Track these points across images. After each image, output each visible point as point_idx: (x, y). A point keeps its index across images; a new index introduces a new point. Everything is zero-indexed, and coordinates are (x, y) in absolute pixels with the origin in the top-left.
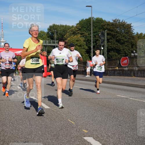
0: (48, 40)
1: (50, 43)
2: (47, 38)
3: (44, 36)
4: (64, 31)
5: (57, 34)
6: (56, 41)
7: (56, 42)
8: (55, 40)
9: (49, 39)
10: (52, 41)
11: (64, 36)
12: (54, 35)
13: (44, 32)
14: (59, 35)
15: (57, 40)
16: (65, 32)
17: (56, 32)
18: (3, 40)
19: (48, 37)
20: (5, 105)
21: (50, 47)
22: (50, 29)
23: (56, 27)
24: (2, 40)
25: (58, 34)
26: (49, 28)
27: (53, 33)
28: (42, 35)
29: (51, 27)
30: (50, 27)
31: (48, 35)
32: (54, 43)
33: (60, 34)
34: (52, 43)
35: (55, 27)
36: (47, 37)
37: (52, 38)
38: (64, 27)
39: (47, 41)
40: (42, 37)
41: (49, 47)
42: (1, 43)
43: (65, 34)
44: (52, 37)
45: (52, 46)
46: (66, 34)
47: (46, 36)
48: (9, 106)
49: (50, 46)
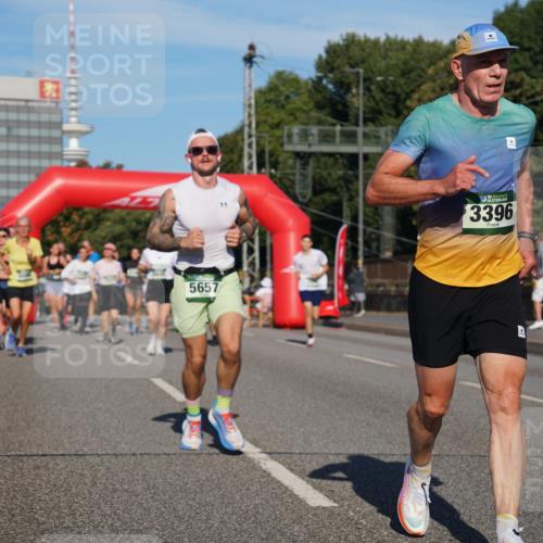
0: (319, 122)
1: (326, 138)
2: (314, 114)
3: (298, 102)
4: (405, 73)
5: (368, 89)
6: (360, 130)
7: (360, 135)
8: (357, 125)
9: (322, 115)
10: (338, 128)
11: (408, 103)
12: (349, 97)
13: (296, 81)
14: (379, 95)
15: (366, 121)
16: (413, 75)
17: (365, 80)
18: (79, 122)
19: (319, 106)
20: (94, 484)
21: (331, 161)
22: (327, 62)
23: (363, 50)
24: (68, 122)
25: (373, 87)
26: (324, 55)
27: (344, 86)
28: (287, 97)
29: (335, 51)
30: (332, 50)
31: (319, 97)
32: (350, 137)
33: (383, 91)
34: (338, 139)
35: (355, 52)
36: (311, 105)
37: (340, 112)
38: (409, 47)
39: (315, 130)
40: (283, 107)
41: (324, 159)
42: (65, 138)
43: (413, 91)
44: (340, 107)
45: (342, 155)
46: (419, 86)
47: (305, 97)
48: (115, 491)
49: (331, 155)
